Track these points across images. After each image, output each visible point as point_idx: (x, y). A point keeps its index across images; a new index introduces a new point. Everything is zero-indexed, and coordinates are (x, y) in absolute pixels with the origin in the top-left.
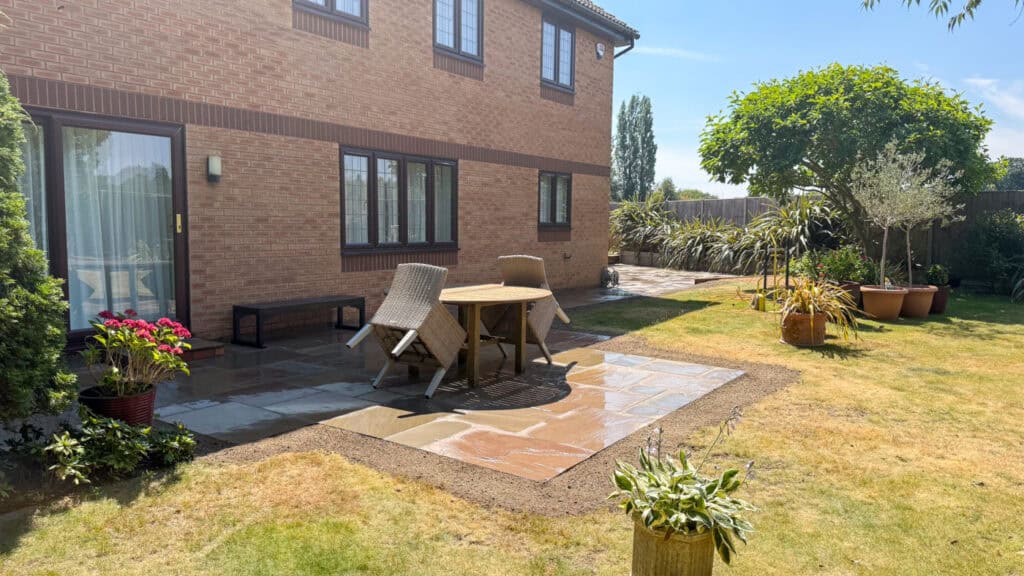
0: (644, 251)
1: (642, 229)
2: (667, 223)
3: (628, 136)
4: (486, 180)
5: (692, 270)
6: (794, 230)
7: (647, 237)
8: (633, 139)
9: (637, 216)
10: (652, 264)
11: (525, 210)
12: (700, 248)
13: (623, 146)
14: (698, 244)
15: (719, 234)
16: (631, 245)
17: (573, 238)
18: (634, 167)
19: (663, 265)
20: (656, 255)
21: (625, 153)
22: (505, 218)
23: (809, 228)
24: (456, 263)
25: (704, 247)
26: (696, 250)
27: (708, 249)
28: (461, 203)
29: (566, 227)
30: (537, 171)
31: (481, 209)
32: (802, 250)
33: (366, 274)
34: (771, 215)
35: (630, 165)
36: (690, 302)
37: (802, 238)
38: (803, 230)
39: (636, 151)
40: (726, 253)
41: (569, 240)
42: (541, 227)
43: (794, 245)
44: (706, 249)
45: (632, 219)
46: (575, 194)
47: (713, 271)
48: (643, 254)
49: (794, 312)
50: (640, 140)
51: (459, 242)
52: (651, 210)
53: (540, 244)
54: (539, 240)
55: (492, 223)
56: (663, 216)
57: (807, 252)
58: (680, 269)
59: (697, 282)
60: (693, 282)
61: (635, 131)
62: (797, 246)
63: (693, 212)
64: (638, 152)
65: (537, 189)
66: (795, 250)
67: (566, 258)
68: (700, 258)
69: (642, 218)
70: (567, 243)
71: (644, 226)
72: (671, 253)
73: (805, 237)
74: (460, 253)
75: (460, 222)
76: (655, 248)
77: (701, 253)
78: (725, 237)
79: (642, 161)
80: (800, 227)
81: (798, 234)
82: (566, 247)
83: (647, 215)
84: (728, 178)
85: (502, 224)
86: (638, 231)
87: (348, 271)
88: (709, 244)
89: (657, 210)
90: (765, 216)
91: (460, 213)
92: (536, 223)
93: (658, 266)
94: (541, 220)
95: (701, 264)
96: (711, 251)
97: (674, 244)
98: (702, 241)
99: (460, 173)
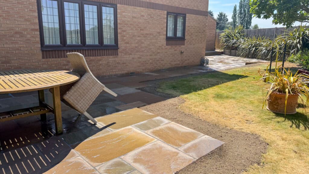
0: (233, 50)
1: (232, 41)
2: (243, 39)
3: (243, 9)
4: (135, 15)
5: (250, 58)
6: (295, 41)
7: (233, 44)
8: (244, 11)
9: (231, 36)
10: (235, 55)
11: (158, 31)
12: (254, 49)
13: (241, 13)
14: (253, 47)
15: (262, 43)
16: (228, 47)
17: (186, 44)
18: (244, 20)
19: (238, 56)
20: (237, 51)
21: (241, 15)
22: (146, 34)
23: (302, 41)
24: (118, 55)
25: (255, 48)
26: (252, 50)
27: (257, 49)
28: (119, 26)
29: (183, 39)
30: (166, 12)
31: (132, 29)
32: (298, 51)
33: (59, 59)
34: (285, 35)
35: (243, 20)
36: (234, 75)
37: (298, 45)
38: (299, 41)
39: (245, 15)
40: (264, 51)
41: (184, 45)
42: (168, 39)
43: (295, 48)
44: (256, 49)
45: (228, 37)
46: (187, 24)
47: (258, 59)
48: (232, 51)
49: (276, 92)
50: (247, 11)
51: (119, 45)
52: (237, 33)
53: (167, 47)
54: (167, 45)
55: (139, 36)
56: (241, 36)
57: (300, 52)
58: (245, 57)
59: (247, 64)
60: (245, 64)
61: (245, 8)
62: (296, 49)
63: (254, 34)
64: (246, 15)
65: (166, 21)
66: (295, 51)
67: (182, 53)
68: (253, 53)
69: (232, 36)
70: (182, 46)
71: (233, 39)
72: (242, 50)
73: (300, 45)
74: (119, 50)
75: (119, 36)
76: (236, 48)
77: (254, 51)
78: (264, 44)
79: (247, 18)
80: (298, 40)
81: (297, 43)
82: (183, 48)
83: (235, 35)
84: (262, 16)
85: (144, 37)
86: (230, 42)
87: (47, 58)
88: (257, 47)
89: (239, 33)
90: (283, 35)
91: (119, 31)
92: (165, 37)
93: (237, 56)
94: (168, 35)
95: (254, 55)
96: (258, 50)
97: (243, 47)
98: (255, 46)
99: (118, 11)
